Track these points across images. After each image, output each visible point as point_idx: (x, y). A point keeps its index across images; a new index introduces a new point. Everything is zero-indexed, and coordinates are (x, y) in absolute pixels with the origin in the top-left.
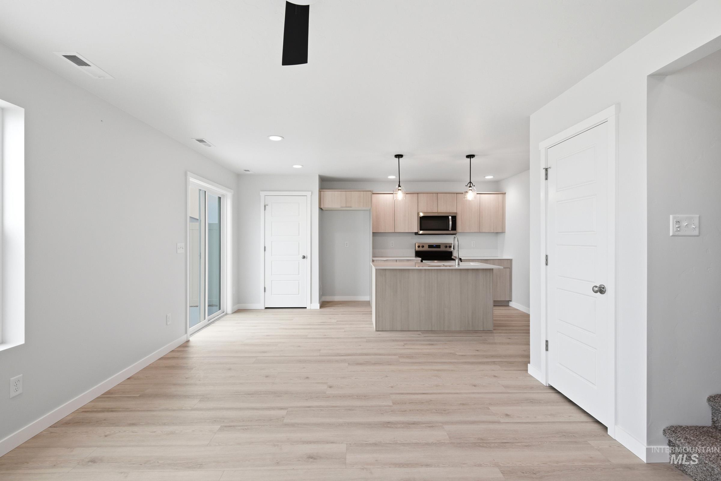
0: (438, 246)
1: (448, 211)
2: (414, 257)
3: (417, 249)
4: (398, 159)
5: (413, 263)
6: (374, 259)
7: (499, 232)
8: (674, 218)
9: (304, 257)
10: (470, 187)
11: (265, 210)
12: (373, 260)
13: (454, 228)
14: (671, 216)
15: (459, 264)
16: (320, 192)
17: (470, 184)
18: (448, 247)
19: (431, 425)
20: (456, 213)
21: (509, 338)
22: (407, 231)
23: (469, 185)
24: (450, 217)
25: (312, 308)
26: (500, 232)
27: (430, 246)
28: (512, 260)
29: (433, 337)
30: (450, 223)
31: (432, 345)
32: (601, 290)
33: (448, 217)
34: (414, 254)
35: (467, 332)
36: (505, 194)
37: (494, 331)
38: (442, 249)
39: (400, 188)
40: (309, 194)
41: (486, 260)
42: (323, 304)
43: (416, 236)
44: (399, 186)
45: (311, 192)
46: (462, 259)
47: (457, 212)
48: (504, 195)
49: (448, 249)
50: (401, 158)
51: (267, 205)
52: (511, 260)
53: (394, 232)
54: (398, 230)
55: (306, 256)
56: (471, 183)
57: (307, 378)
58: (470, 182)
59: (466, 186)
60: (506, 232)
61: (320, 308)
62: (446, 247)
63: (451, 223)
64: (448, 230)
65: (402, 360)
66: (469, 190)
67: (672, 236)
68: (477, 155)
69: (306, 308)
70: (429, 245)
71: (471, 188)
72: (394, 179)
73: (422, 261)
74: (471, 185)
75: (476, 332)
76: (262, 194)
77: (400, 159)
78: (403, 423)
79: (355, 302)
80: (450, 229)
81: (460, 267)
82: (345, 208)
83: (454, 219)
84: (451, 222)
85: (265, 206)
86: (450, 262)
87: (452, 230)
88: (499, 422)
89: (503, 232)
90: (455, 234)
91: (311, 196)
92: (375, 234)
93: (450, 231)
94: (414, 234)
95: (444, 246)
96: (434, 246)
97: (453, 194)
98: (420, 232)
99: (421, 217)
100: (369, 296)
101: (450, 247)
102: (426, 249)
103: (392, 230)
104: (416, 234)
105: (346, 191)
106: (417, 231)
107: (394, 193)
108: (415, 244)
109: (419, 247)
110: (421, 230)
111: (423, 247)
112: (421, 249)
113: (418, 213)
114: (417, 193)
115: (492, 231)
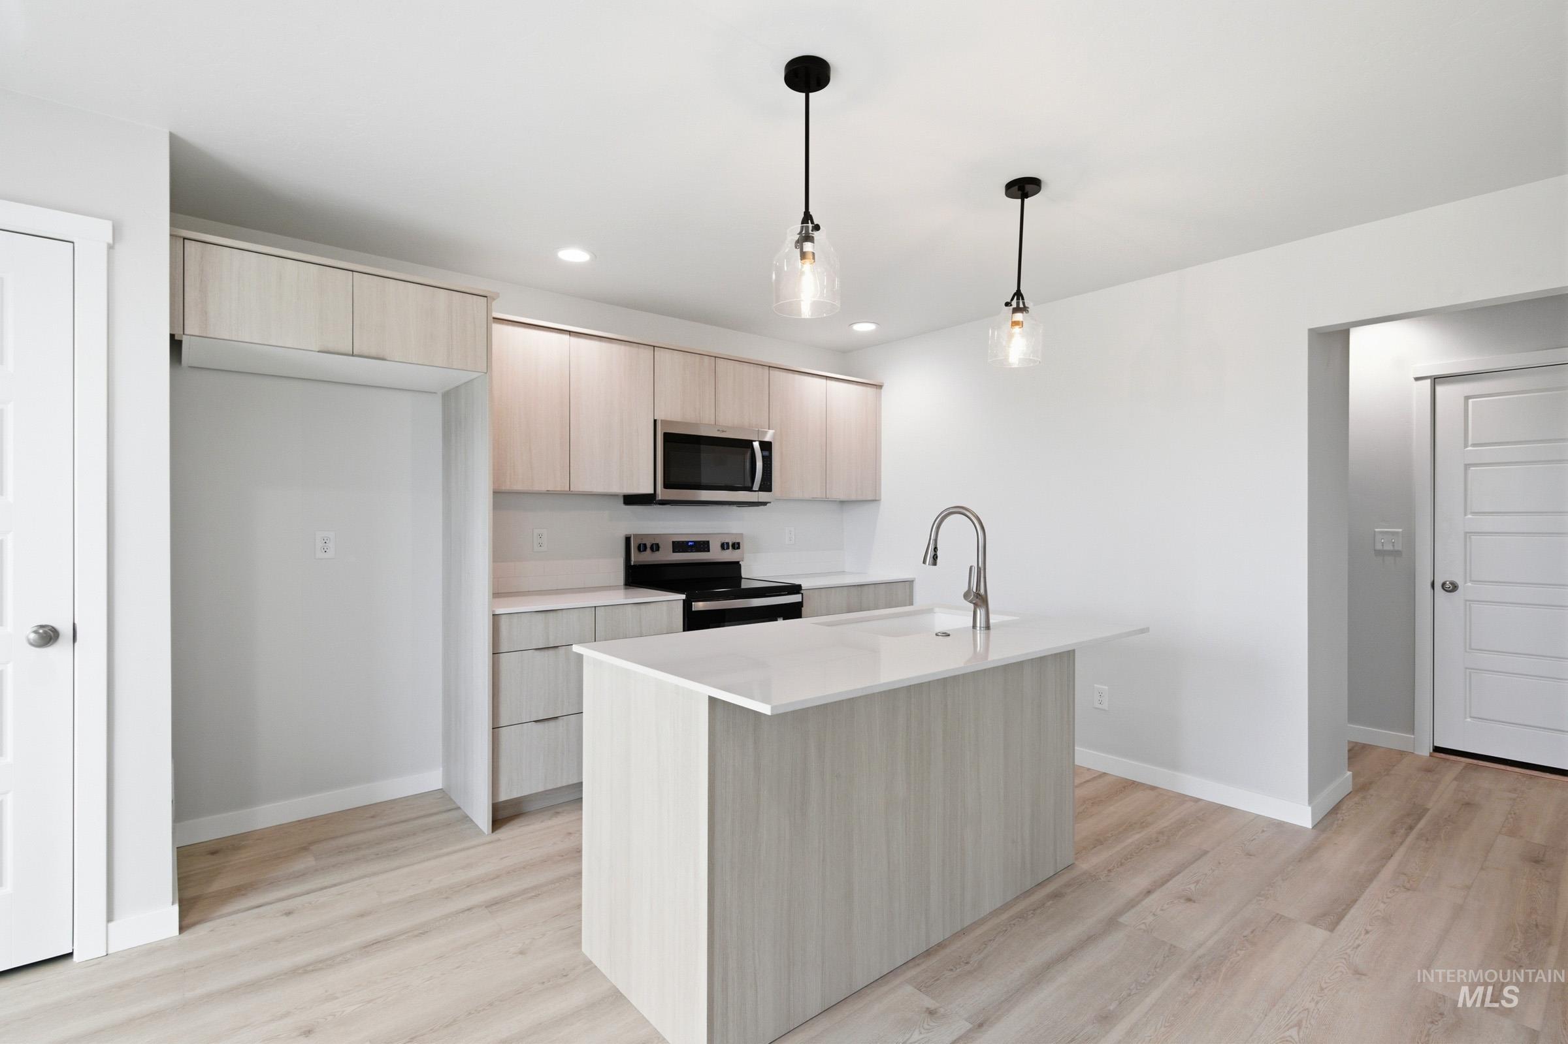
0: (703, 546)
1: (746, 424)
2: (624, 588)
3: (635, 557)
6: (498, 611)
7: (866, 498)
9: (50, 636)
10: (1017, 310)
12: (495, 616)
13: (766, 486)
16: (178, 241)
17: (1018, 299)
18: (731, 548)
20: (770, 434)
22: (615, 489)
24: (756, 445)
25: (117, 946)
26: (869, 498)
27: (679, 546)
28: (913, 581)
30: (757, 463)
33: (750, 444)
34: (620, 576)
36: (879, 387)
38: (716, 554)
43: (629, 507)
45: (107, 226)
47: (774, 430)
48: (878, 391)
49: (729, 556)
52: (909, 583)
53: (566, 489)
54: (580, 485)
55: (65, 629)
56: (1021, 299)
60: (882, 498)
61: (181, 929)
62: (724, 546)
63: (759, 465)
64: (750, 489)
69: (69, 959)
70: (674, 543)
71: (1019, 317)
80: (757, 484)
83: (766, 454)
84: (761, 464)
87: (762, 488)
89: (875, 501)
90: (764, 504)
91: (111, 247)
92: (502, 498)
93: (756, 491)
94: (622, 500)
95: (720, 545)
96: (690, 544)
97: (760, 369)
98: (662, 493)
99: (668, 437)
100: (441, 769)
101: (736, 546)
102: (668, 556)
103: (560, 485)
104: (631, 500)
105: (352, 271)
106: (649, 490)
107: (570, 333)
108: (628, 540)
109: (642, 548)
110: (667, 486)
111: (655, 548)
112: (648, 557)
113: (655, 421)
114: (653, 347)
115: (853, 497)
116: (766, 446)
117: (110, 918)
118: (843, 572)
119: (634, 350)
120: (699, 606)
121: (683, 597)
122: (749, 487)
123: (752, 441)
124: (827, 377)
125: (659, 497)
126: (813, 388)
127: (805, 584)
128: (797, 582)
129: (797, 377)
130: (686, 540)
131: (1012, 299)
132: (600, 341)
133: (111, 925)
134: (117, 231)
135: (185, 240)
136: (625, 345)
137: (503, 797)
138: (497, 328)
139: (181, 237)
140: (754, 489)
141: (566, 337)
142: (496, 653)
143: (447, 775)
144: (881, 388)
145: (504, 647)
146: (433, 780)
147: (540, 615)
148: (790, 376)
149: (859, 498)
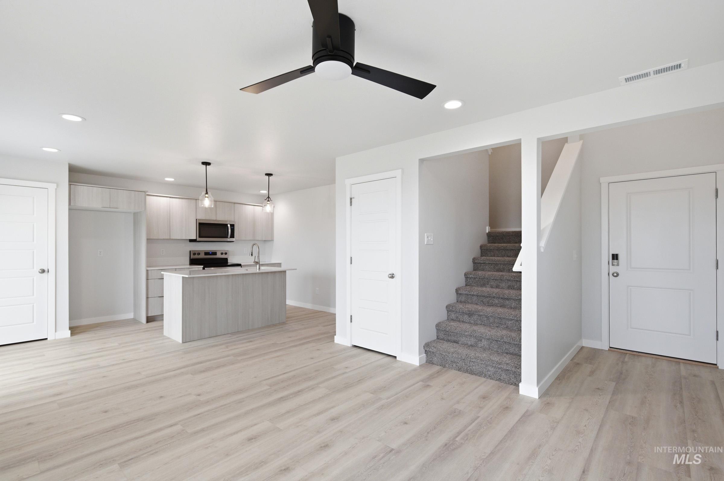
0: (215, 253)
1: (227, 220)
2: (189, 266)
3: (192, 257)
4: (205, 166)
5: (188, 271)
8: (427, 235)
9: (44, 271)
10: (268, 201)
12: (147, 271)
13: (232, 236)
14: (426, 234)
15: (259, 269)
16: (70, 185)
17: (269, 198)
18: (224, 254)
19: (312, 388)
21: (303, 325)
22: (184, 238)
24: (229, 225)
25: (57, 338)
26: (269, 240)
27: (207, 253)
29: (244, 336)
31: (251, 341)
32: (392, 276)
34: (188, 262)
35: (268, 326)
37: (287, 322)
38: (219, 256)
39: (207, 195)
40: (52, 187)
42: (74, 330)
43: (191, 243)
44: (207, 193)
45: (56, 184)
46: (242, 264)
47: (235, 221)
49: (224, 256)
50: (209, 165)
52: (280, 264)
53: (169, 238)
54: (173, 237)
55: (46, 270)
57: (161, 397)
60: (274, 240)
61: (71, 336)
62: (222, 254)
63: (230, 231)
65: (239, 358)
66: (268, 204)
67: (426, 244)
68: (274, 175)
69: (46, 339)
70: (205, 253)
72: (173, 181)
73: (204, 269)
74: (270, 200)
75: (274, 325)
77: (207, 166)
78: (292, 394)
79: (114, 322)
81: (261, 271)
82: (109, 209)
83: (232, 228)
86: (227, 268)
87: (231, 237)
88: (346, 373)
89: (272, 240)
90: (233, 242)
91: (56, 189)
92: (149, 240)
94: (189, 241)
95: (220, 253)
96: (210, 253)
97: (231, 204)
98: (198, 239)
99: (200, 224)
100: (133, 313)
101: (226, 254)
102: (202, 256)
103: (167, 237)
104: (191, 241)
105: (110, 188)
106: (195, 238)
107: (170, 197)
108: (190, 252)
109: (194, 254)
110: (200, 237)
111: (199, 254)
112: (196, 257)
113: (196, 219)
114: (196, 199)
115: (264, 239)
116: (232, 226)
117: (56, 332)
119: (189, 201)
121: (203, 266)
122: (226, 237)
123: (227, 224)
124: (254, 205)
125: (198, 240)
126: (249, 209)
129: (244, 206)
131: (267, 198)
133: (56, 333)
134: (57, 186)
135: (71, 185)
136: (187, 200)
137: (149, 315)
138: (148, 197)
140: (228, 237)
141: (169, 198)
142: (147, 279)
143: (135, 315)
144: (274, 208)
145: (150, 278)
146: (131, 316)
147: (160, 270)
148: (241, 205)
149: (266, 240)
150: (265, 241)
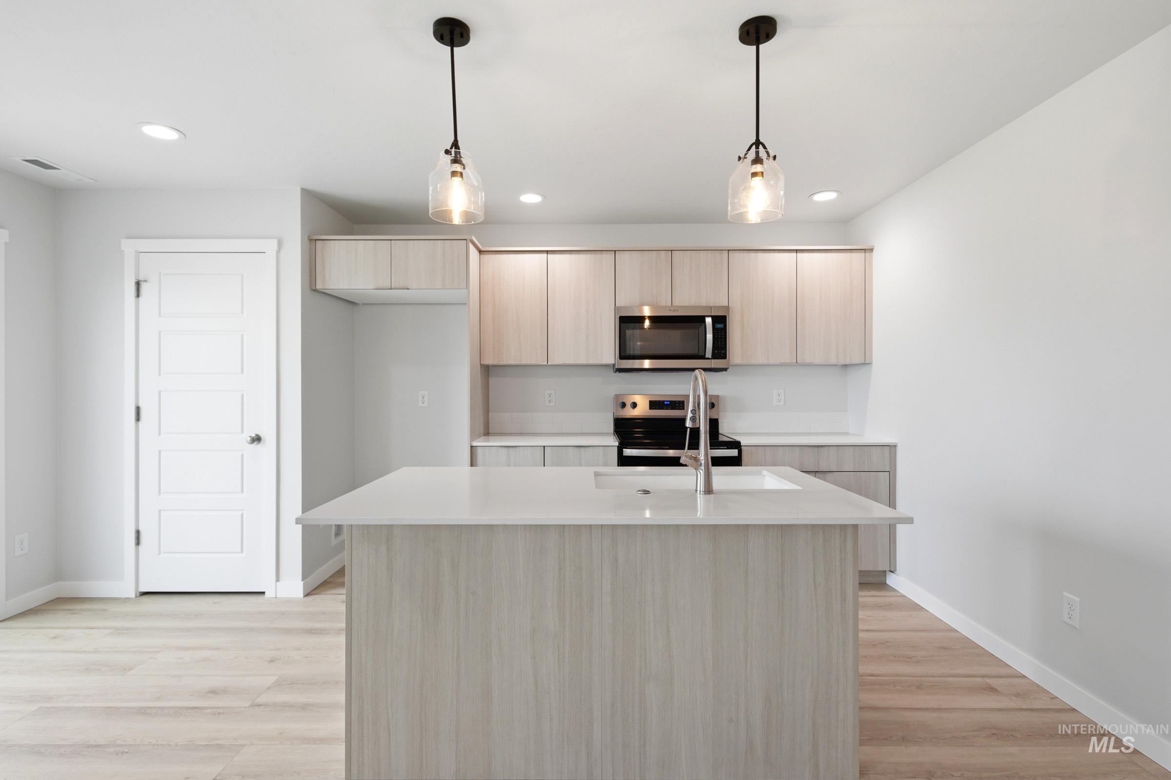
0: (679, 405)
1: (704, 302)
3: (618, 413)
6: (475, 444)
7: (853, 362)
9: (257, 439)
10: (757, 160)
11: (138, 295)
12: (472, 447)
13: (721, 350)
16: (311, 241)
17: (757, 148)
20: (727, 308)
22: (582, 361)
23: (752, 155)
24: (709, 320)
25: (281, 594)
26: (857, 362)
27: (656, 404)
28: (896, 446)
30: (708, 336)
33: (701, 319)
34: (611, 426)
36: (871, 250)
41: (816, 449)
43: (617, 374)
47: (730, 304)
48: (867, 254)
50: (463, 41)
51: (145, 281)
52: (893, 447)
53: (545, 362)
54: (556, 359)
56: (761, 146)
58: (758, 143)
59: (740, 158)
60: (873, 362)
61: (306, 596)
63: (710, 337)
64: (703, 357)
66: (754, 174)
68: (784, 23)
69: (263, 593)
70: (650, 401)
71: (758, 168)
74: (763, 155)
76: (129, 247)
80: (709, 353)
82: (390, 291)
83: (719, 326)
84: (712, 336)
85: (138, 284)
87: (715, 356)
89: (866, 364)
90: (724, 369)
91: (277, 252)
93: (708, 359)
94: (610, 369)
96: (665, 403)
97: (717, 254)
98: (621, 363)
99: (623, 320)
101: (713, 406)
102: (643, 411)
103: (540, 359)
105: (391, 240)
106: (613, 362)
107: (546, 252)
109: (622, 405)
110: (624, 357)
111: (634, 405)
112: (629, 412)
113: (616, 308)
114: (615, 251)
115: (842, 362)
116: (720, 321)
117: (278, 580)
118: (847, 434)
119: (598, 256)
120: (628, 452)
121: (617, 444)
122: (702, 356)
123: (704, 316)
124: (796, 250)
125: (620, 366)
126: (780, 262)
127: (744, 441)
128: (738, 438)
129: (761, 255)
130: (663, 400)
132: (571, 254)
133: (278, 583)
134: (280, 244)
135: (316, 241)
136: (591, 254)
138: (496, 257)
139: (313, 240)
140: (707, 357)
141: (544, 255)
144: (872, 251)
147: (504, 449)
148: (753, 255)
149: (848, 362)
150: (845, 366)
